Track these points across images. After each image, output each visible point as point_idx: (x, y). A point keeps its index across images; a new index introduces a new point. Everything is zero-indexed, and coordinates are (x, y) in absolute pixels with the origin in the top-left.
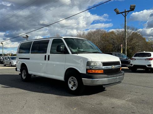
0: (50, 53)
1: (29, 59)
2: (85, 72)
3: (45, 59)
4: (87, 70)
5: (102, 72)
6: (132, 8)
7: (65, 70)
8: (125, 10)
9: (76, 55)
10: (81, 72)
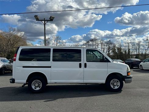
3: (80, 67)
4: (127, 73)
8: (44, 19)
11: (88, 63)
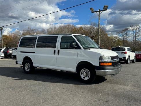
0: (60, 48)
1: (34, 53)
2: (98, 65)
3: (54, 53)
4: (100, 63)
5: (111, 64)
6: (105, 8)
7: (78, 63)
8: (99, 10)
9: (88, 50)
10: (94, 64)
11: (61, 50)
